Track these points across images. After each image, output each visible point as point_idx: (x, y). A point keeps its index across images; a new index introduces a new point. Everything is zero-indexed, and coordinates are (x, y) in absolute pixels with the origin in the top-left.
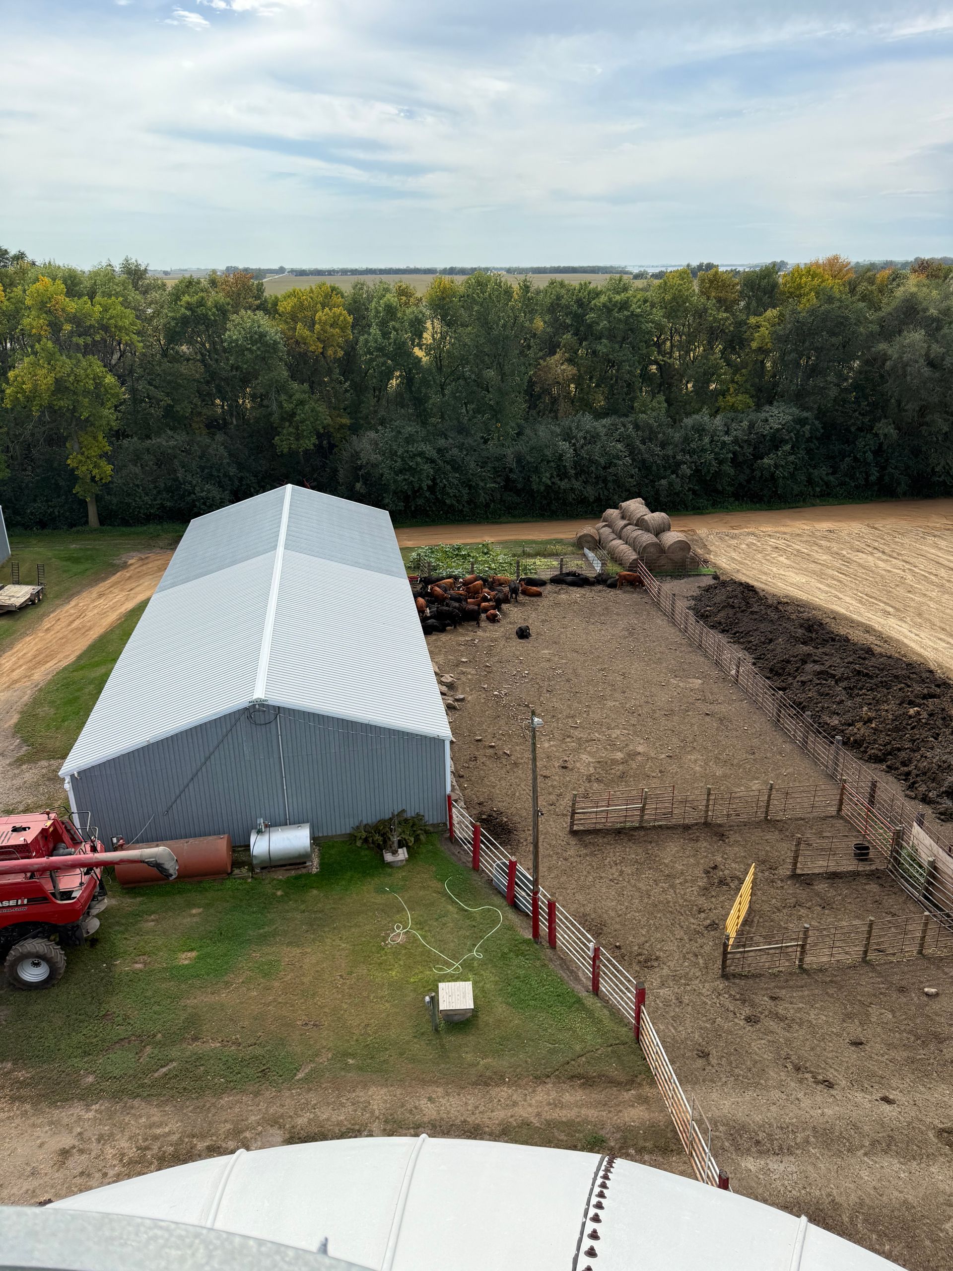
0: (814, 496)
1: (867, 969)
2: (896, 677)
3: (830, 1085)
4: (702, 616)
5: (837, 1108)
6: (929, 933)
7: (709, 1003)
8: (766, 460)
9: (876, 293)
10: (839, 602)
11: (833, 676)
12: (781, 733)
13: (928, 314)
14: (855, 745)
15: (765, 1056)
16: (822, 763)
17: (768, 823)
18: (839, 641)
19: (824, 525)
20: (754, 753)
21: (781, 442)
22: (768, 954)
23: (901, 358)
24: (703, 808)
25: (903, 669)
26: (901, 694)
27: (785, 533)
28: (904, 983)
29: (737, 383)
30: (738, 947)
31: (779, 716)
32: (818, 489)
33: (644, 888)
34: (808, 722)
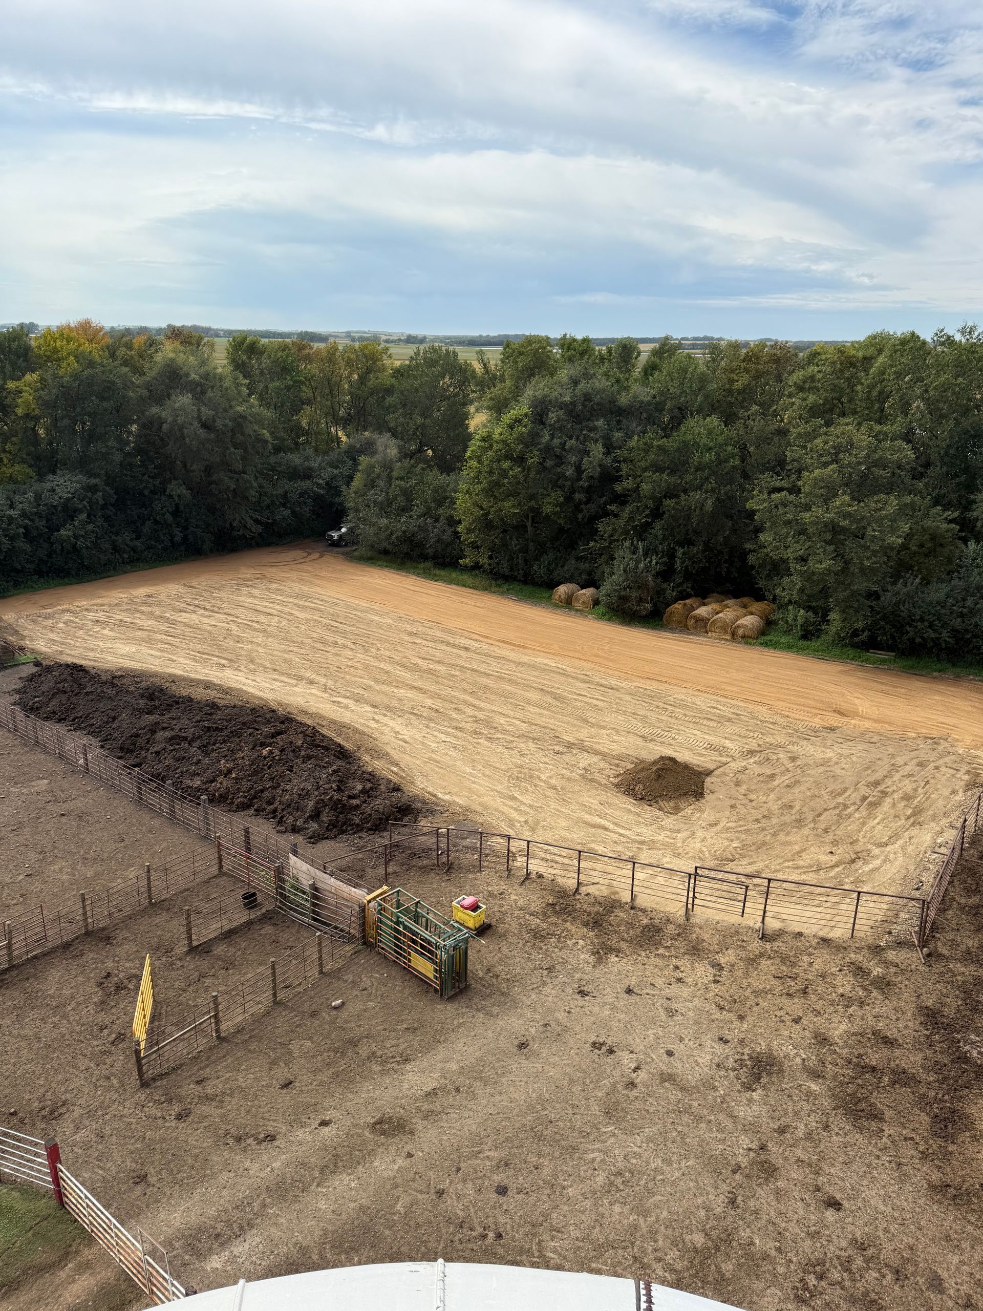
0: (123, 563)
1: (280, 1009)
2: (244, 724)
3: (271, 1138)
4: (31, 710)
5: (284, 1157)
6: (325, 950)
7: (134, 1121)
8: (63, 532)
9: (136, 358)
10: (174, 665)
11: (185, 739)
12: (146, 810)
13: (190, 379)
14: (221, 800)
15: (205, 1145)
16: (194, 827)
17: (155, 906)
18: (183, 702)
19: (141, 591)
20: (123, 840)
21: (75, 511)
22: (184, 1040)
23: (176, 421)
24: (81, 918)
25: (248, 715)
26: (251, 739)
27: (103, 605)
28: (314, 1007)
29: (10, 452)
30: (151, 1047)
31: (141, 794)
32: (126, 556)
33: (31, 1033)
34: (171, 791)
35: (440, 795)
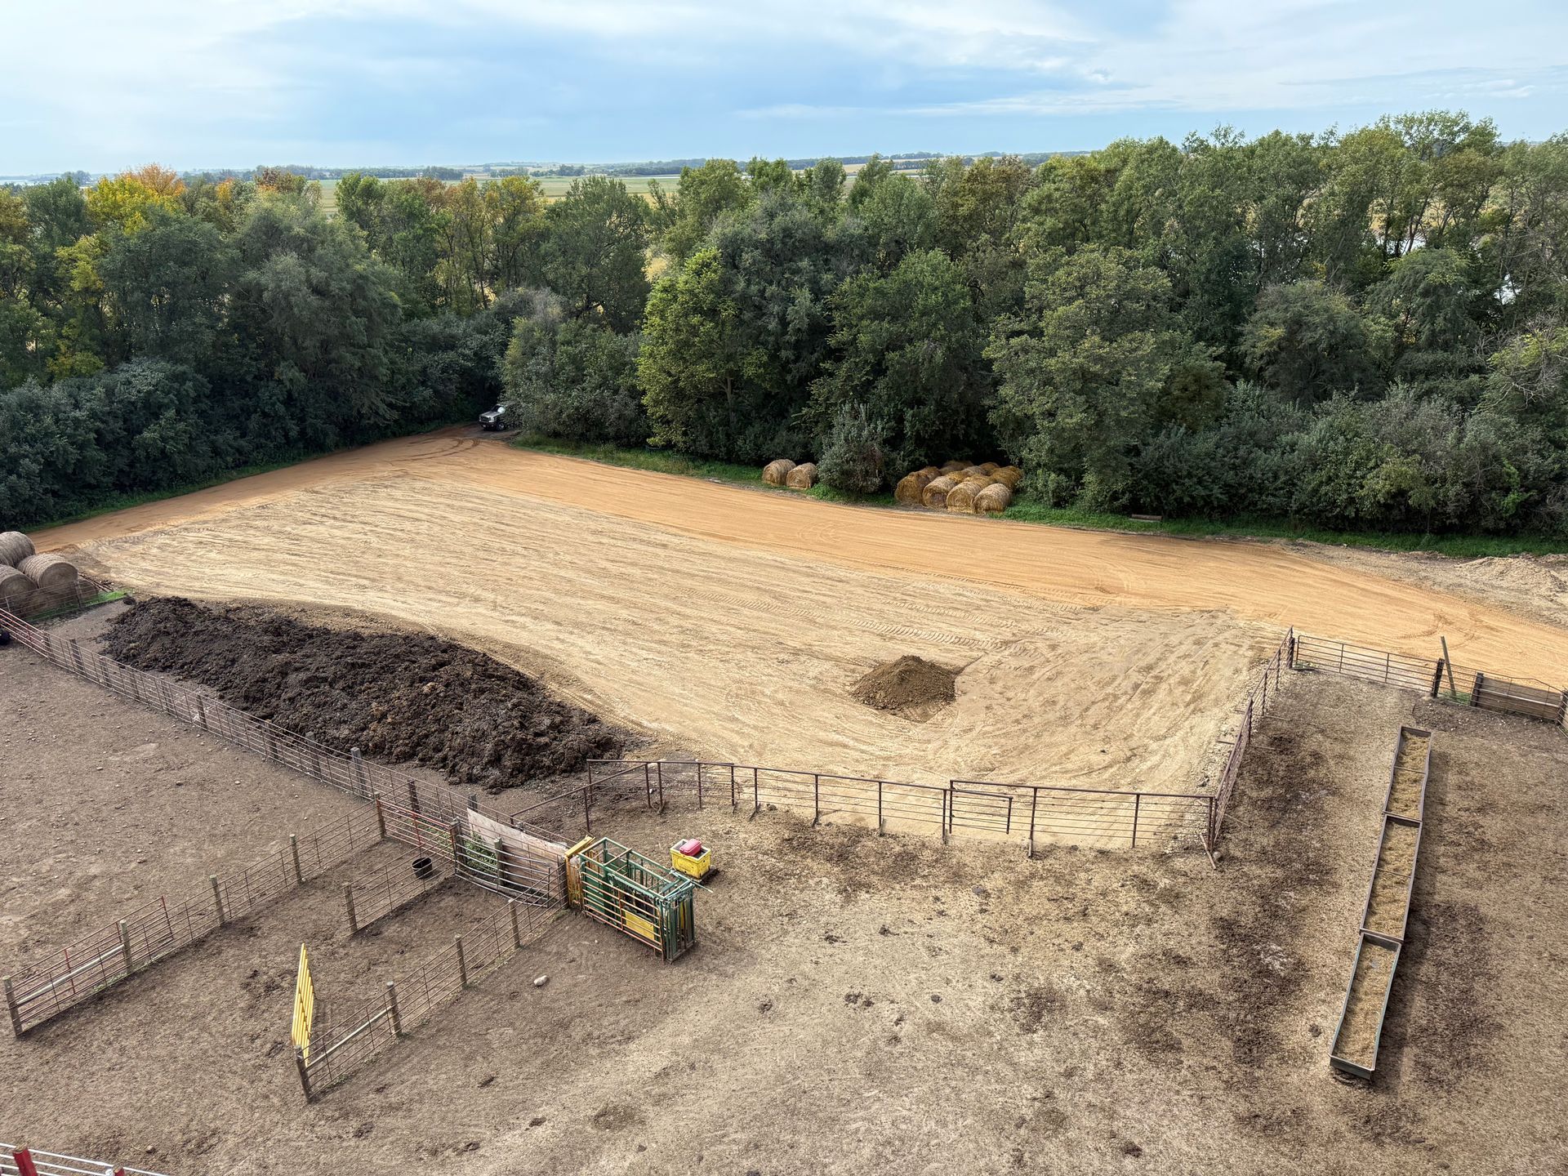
0: (227, 468)
1: (472, 994)
2: (397, 656)
3: (474, 1146)
4: (126, 658)
5: (491, 1166)
6: (520, 919)
7: (303, 1144)
8: (146, 434)
9: (222, 210)
10: (302, 590)
11: (325, 680)
12: (284, 771)
13: (293, 233)
14: (376, 750)
15: (394, 1163)
16: (346, 787)
17: (305, 885)
18: (318, 636)
19: (253, 502)
20: (259, 809)
21: (160, 408)
22: (357, 1042)
23: (280, 287)
24: (215, 908)
25: (400, 645)
26: (408, 674)
27: (205, 522)
28: (512, 988)
29: (68, 338)
30: (317, 1055)
31: (276, 751)
32: (229, 459)
33: (164, 1053)
34: (313, 745)
35: (645, 723)
